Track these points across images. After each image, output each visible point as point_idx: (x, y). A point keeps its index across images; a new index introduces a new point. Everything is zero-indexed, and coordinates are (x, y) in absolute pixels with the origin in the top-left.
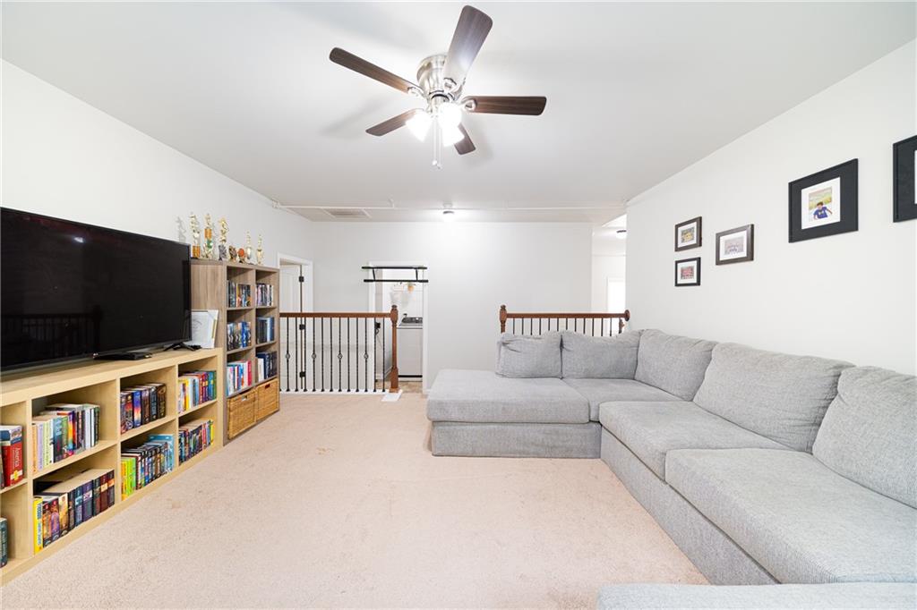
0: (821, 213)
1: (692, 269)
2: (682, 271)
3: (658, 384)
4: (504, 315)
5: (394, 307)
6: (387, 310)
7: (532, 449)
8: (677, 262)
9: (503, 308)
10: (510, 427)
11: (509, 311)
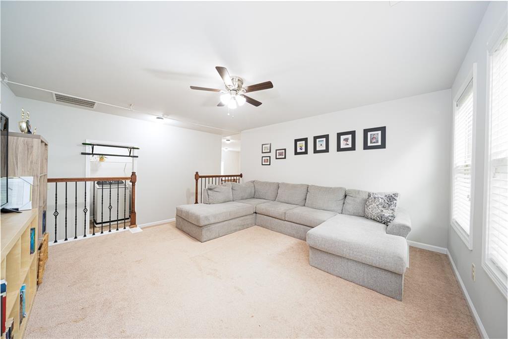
0: (301, 149)
1: (268, 160)
2: (264, 160)
3: (264, 198)
4: (197, 177)
5: (133, 174)
6: (129, 175)
7: (238, 228)
8: (262, 157)
9: (197, 173)
10: (231, 221)
11: (200, 174)
